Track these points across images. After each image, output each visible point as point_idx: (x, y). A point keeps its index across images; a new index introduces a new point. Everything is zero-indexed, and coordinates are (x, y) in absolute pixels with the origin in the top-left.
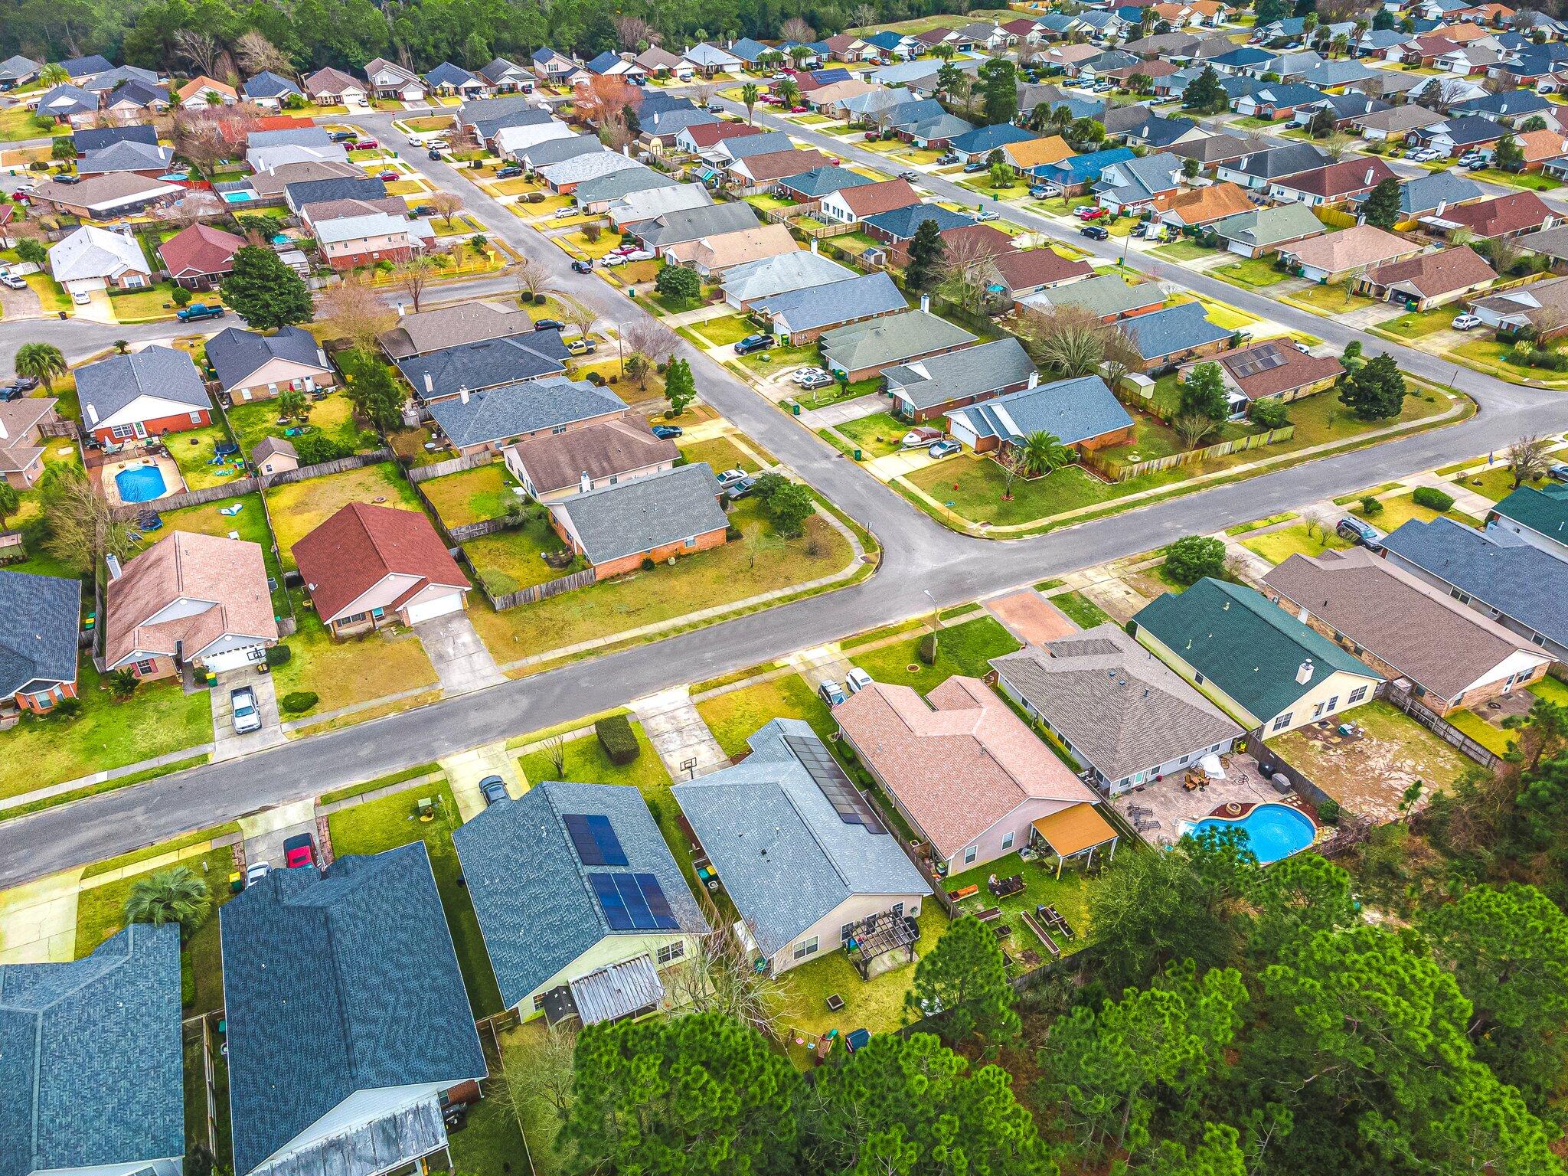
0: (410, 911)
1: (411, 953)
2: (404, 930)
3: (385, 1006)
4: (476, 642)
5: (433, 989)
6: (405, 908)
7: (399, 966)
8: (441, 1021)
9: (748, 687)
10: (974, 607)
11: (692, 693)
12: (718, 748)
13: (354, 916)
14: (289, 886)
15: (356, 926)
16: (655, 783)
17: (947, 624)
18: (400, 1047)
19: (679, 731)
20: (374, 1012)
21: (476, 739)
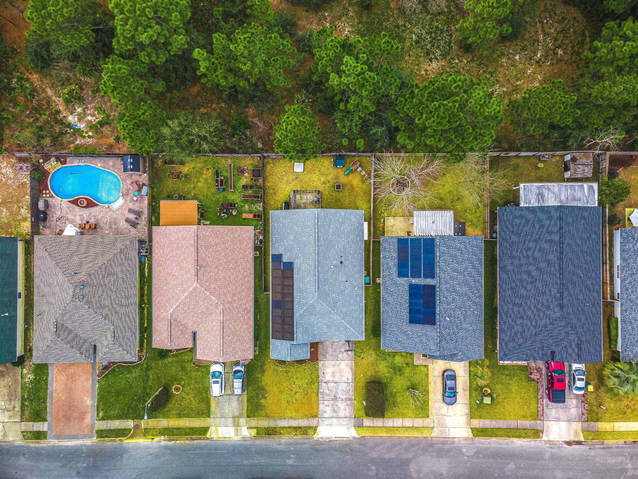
0: (516, 309)
1: (521, 280)
2: (522, 296)
3: (541, 250)
5: (513, 257)
6: (519, 311)
7: (529, 273)
8: (515, 238)
9: (281, 418)
10: (101, 434)
11: (315, 428)
12: (321, 375)
13: (548, 307)
14: (574, 350)
15: (548, 301)
16: (364, 361)
17: (130, 424)
18: (537, 226)
19: (335, 398)
20: (547, 246)
21: (447, 446)
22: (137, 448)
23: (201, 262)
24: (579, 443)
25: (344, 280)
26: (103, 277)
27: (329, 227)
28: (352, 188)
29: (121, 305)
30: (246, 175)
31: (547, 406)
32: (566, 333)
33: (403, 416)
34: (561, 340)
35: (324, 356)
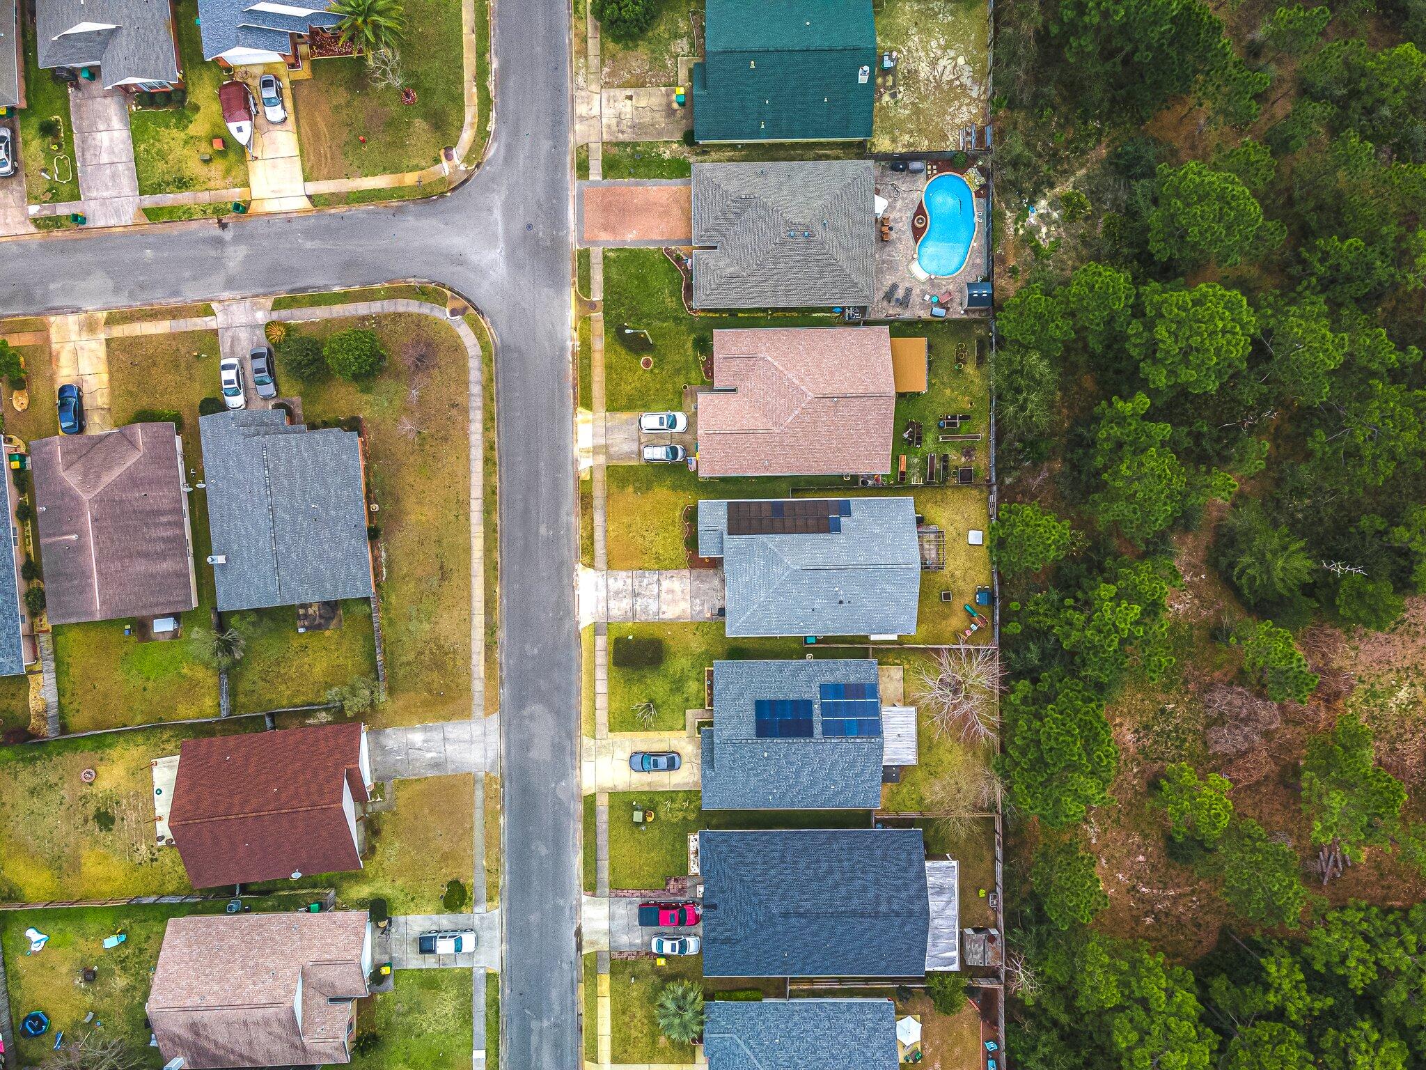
0: (776, 855)
1: (818, 861)
2: (795, 863)
3: (865, 888)
4: (425, 729)
5: (851, 850)
6: (773, 858)
7: (830, 871)
8: (878, 853)
9: (606, 516)
10: (584, 256)
11: (592, 566)
12: (670, 573)
13: (783, 897)
14: (721, 934)
15: (792, 897)
16: (691, 636)
17: (597, 296)
18: (900, 882)
19: (636, 595)
20: (871, 895)
21: (568, 759)
22: (563, 307)
23: (843, 402)
24: (579, 947)
25: (817, 606)
26: (818, 261)
27: (894, 584)
28: (945, 617)
29: (776, 285)
30: (963, 459)
31: (630, 903)
32: (747, 924)
33: (611, 694)
34: (735, 918)
35: (698, 578)
